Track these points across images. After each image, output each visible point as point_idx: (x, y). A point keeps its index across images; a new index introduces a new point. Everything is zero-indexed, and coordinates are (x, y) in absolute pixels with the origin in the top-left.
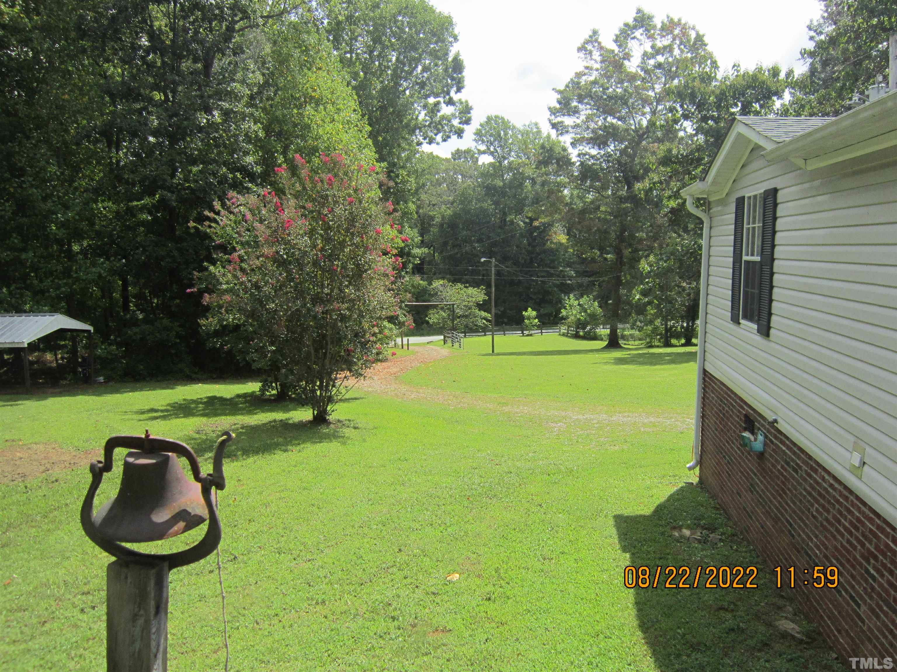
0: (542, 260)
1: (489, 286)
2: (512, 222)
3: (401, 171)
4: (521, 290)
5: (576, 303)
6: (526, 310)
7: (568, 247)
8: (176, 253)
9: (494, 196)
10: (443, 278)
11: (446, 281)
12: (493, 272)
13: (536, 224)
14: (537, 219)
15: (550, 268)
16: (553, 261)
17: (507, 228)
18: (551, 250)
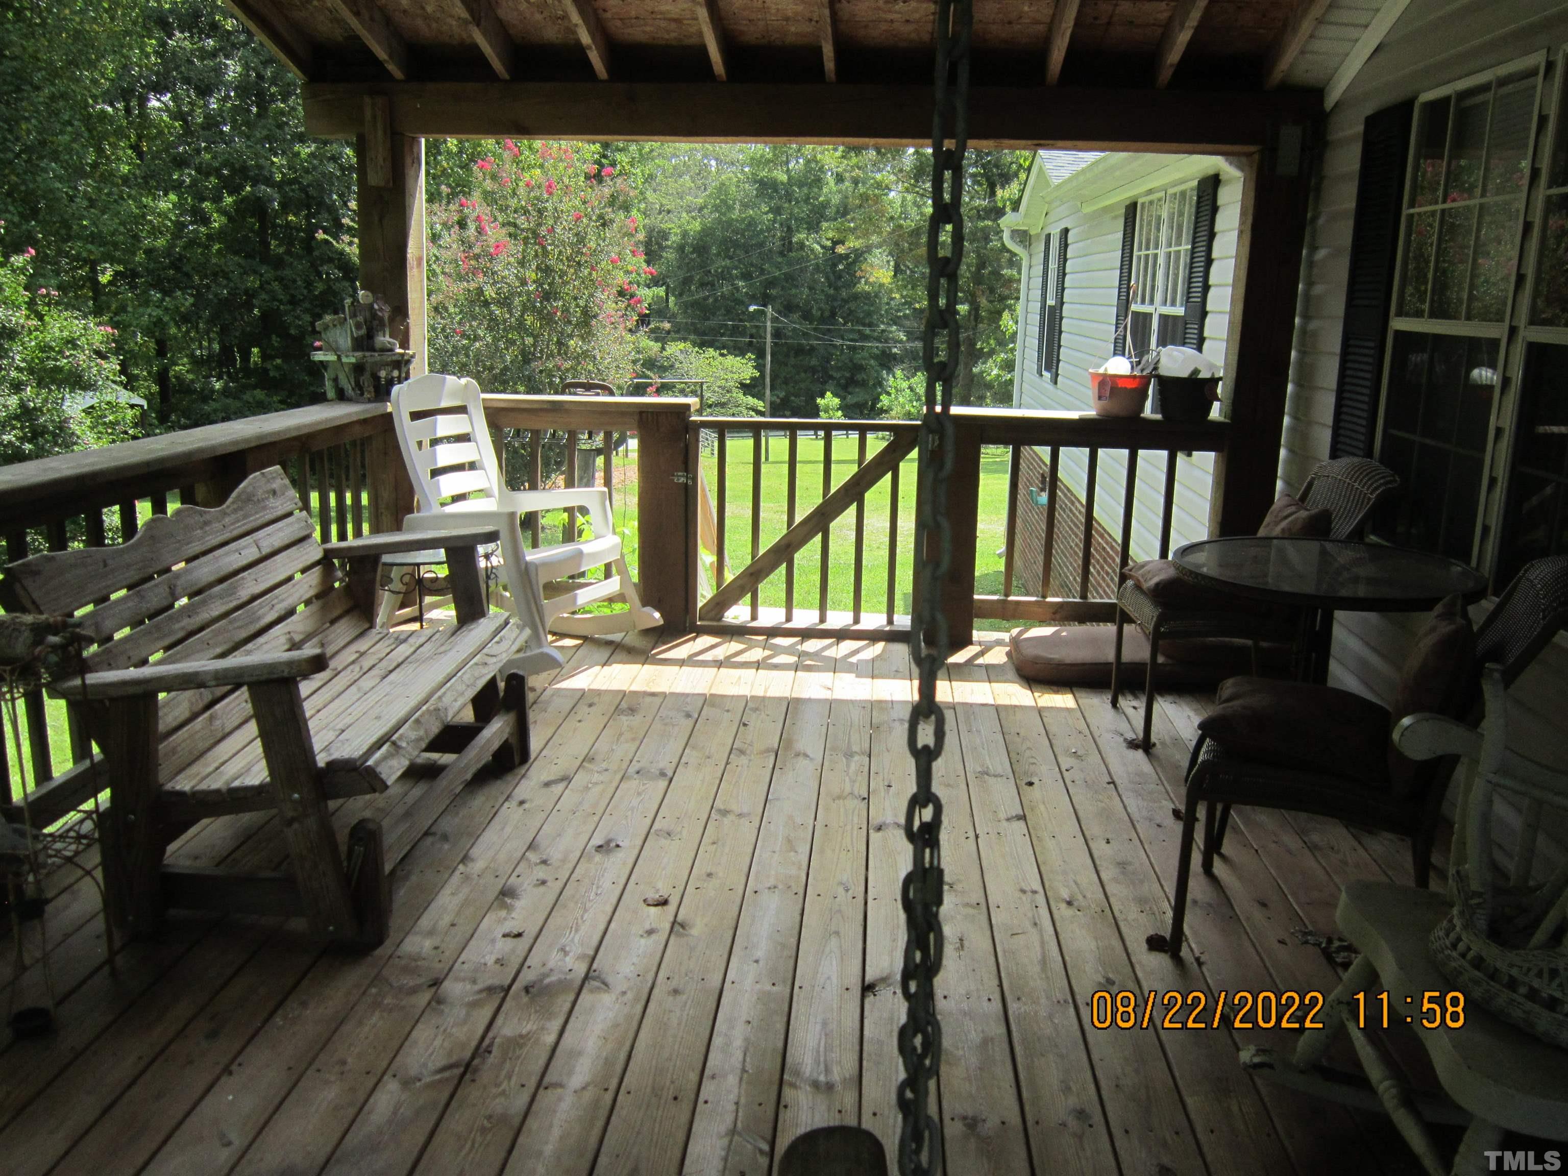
0: (851, 312)
1: (761, 355)
2: (802, 246)
3: (619, 157)
4: (814, 362)
5: (905, 385)
6: (822, 396)
7: (891, 291)
8: (276, 285)
9: (771, 198)
10: (685, 340)
11: (688, 345)
12: (769, 329)
13: (840, 250)
14: (842, 242)
15: (864, 325)
16: (869, 314)
17: (793, 254)
18: (867, 296)
